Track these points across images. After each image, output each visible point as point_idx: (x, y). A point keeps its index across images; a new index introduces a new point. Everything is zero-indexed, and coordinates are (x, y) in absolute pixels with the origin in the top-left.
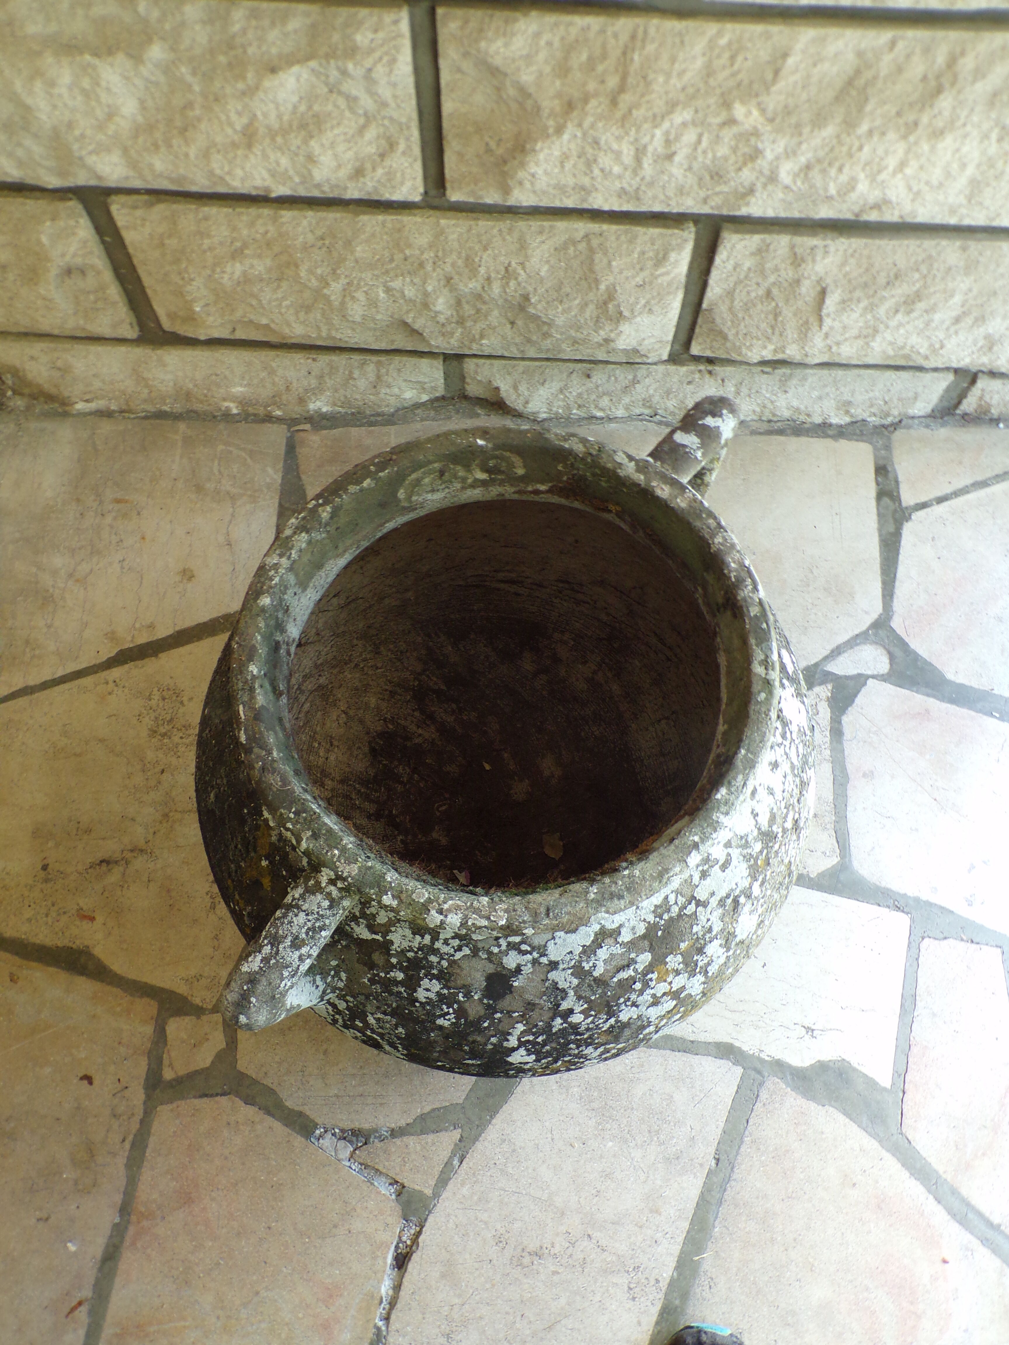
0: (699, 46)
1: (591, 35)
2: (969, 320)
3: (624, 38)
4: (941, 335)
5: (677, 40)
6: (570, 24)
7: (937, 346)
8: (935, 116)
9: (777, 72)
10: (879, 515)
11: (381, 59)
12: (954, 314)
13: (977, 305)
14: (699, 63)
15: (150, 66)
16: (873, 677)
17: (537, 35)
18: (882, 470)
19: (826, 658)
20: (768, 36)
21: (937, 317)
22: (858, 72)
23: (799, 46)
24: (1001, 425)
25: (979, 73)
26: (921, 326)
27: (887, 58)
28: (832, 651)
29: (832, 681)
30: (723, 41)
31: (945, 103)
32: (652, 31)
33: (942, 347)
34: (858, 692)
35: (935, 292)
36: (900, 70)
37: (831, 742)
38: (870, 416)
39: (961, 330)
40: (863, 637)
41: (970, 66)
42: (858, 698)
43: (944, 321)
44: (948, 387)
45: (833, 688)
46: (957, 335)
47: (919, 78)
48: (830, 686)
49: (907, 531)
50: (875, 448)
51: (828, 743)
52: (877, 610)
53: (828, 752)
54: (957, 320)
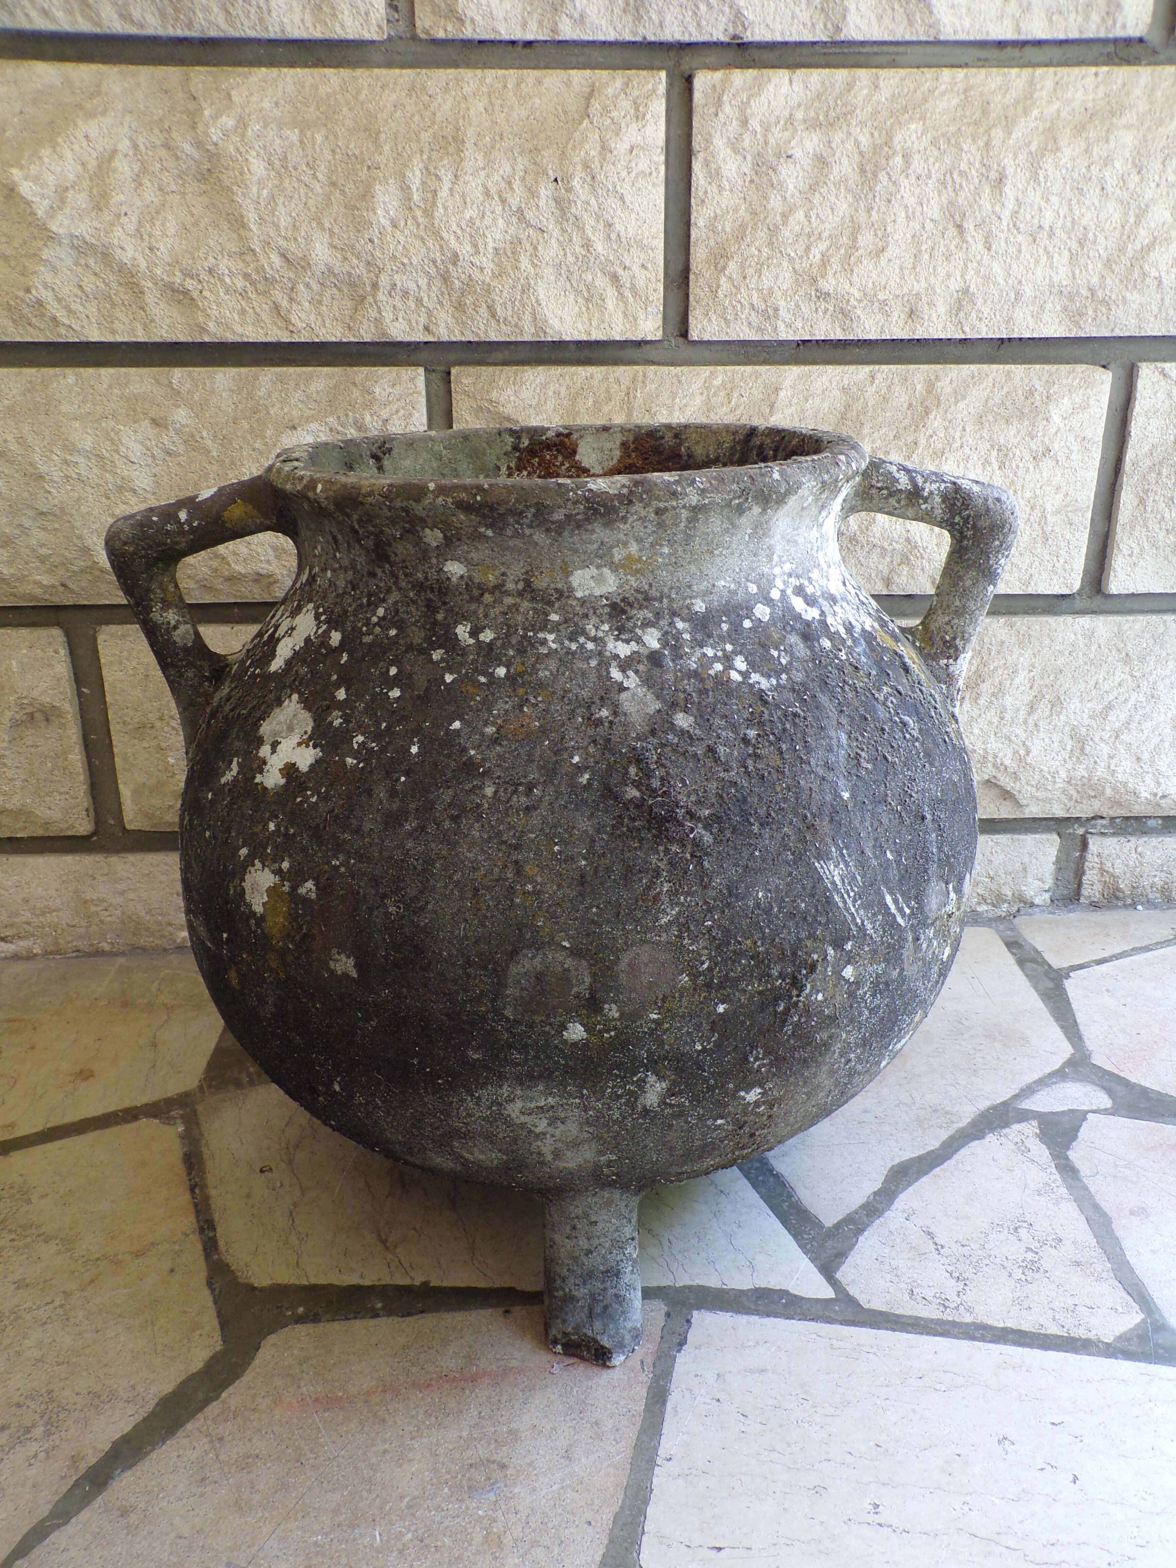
0: (697, 385)
1: (595, 383)
2: (1043, 708)
3: (626, 382)
4: (1019, 731)
5: (675, 380)
6: (576, 374)
7: (1022, 752)
8: (931, 436)
9: (772, 406)
10: (1027, 976)
11: (397, 412)
12: (1027, 698)
13: (1046, 686)
14: (698, 400)
15: (172, 433)
16: (1094, 1112)
17: (544, 386)
18: (1013, 945)
19: (1016, 1097)
20: (758, 376)
21: (1008, 701)
22: (848, 406)
23: (787, 383)
24: (1139, 907)
25: (959, 395)
26: (996, 720)
27: (871, 390)
28: (1022, 1090)
29: (1034, 1118)
30: (717, 382)
31: (936, 421)
32: (651, 375)
33: (1028, 753)
34: (1080, 1126)
35: (996, 668)
36: (885, 400)
37: (1064, 1180)
38: (979, 903)
39: (1040, 723)
40: (1059, 1075)
41: (948, 390)
42: (1083, 1133)
43: (1018, 710)
44: (1058, 861)
45: (1040, 1124)
46: (1038, 731)
47: (905, 406)
48: (1035, 1123)
49: (1071, 986)
50: (997, 931)
51: (1059, 1182)
52: (1066, 1050)
53: (1063, 1191)
54: (1032, 708)
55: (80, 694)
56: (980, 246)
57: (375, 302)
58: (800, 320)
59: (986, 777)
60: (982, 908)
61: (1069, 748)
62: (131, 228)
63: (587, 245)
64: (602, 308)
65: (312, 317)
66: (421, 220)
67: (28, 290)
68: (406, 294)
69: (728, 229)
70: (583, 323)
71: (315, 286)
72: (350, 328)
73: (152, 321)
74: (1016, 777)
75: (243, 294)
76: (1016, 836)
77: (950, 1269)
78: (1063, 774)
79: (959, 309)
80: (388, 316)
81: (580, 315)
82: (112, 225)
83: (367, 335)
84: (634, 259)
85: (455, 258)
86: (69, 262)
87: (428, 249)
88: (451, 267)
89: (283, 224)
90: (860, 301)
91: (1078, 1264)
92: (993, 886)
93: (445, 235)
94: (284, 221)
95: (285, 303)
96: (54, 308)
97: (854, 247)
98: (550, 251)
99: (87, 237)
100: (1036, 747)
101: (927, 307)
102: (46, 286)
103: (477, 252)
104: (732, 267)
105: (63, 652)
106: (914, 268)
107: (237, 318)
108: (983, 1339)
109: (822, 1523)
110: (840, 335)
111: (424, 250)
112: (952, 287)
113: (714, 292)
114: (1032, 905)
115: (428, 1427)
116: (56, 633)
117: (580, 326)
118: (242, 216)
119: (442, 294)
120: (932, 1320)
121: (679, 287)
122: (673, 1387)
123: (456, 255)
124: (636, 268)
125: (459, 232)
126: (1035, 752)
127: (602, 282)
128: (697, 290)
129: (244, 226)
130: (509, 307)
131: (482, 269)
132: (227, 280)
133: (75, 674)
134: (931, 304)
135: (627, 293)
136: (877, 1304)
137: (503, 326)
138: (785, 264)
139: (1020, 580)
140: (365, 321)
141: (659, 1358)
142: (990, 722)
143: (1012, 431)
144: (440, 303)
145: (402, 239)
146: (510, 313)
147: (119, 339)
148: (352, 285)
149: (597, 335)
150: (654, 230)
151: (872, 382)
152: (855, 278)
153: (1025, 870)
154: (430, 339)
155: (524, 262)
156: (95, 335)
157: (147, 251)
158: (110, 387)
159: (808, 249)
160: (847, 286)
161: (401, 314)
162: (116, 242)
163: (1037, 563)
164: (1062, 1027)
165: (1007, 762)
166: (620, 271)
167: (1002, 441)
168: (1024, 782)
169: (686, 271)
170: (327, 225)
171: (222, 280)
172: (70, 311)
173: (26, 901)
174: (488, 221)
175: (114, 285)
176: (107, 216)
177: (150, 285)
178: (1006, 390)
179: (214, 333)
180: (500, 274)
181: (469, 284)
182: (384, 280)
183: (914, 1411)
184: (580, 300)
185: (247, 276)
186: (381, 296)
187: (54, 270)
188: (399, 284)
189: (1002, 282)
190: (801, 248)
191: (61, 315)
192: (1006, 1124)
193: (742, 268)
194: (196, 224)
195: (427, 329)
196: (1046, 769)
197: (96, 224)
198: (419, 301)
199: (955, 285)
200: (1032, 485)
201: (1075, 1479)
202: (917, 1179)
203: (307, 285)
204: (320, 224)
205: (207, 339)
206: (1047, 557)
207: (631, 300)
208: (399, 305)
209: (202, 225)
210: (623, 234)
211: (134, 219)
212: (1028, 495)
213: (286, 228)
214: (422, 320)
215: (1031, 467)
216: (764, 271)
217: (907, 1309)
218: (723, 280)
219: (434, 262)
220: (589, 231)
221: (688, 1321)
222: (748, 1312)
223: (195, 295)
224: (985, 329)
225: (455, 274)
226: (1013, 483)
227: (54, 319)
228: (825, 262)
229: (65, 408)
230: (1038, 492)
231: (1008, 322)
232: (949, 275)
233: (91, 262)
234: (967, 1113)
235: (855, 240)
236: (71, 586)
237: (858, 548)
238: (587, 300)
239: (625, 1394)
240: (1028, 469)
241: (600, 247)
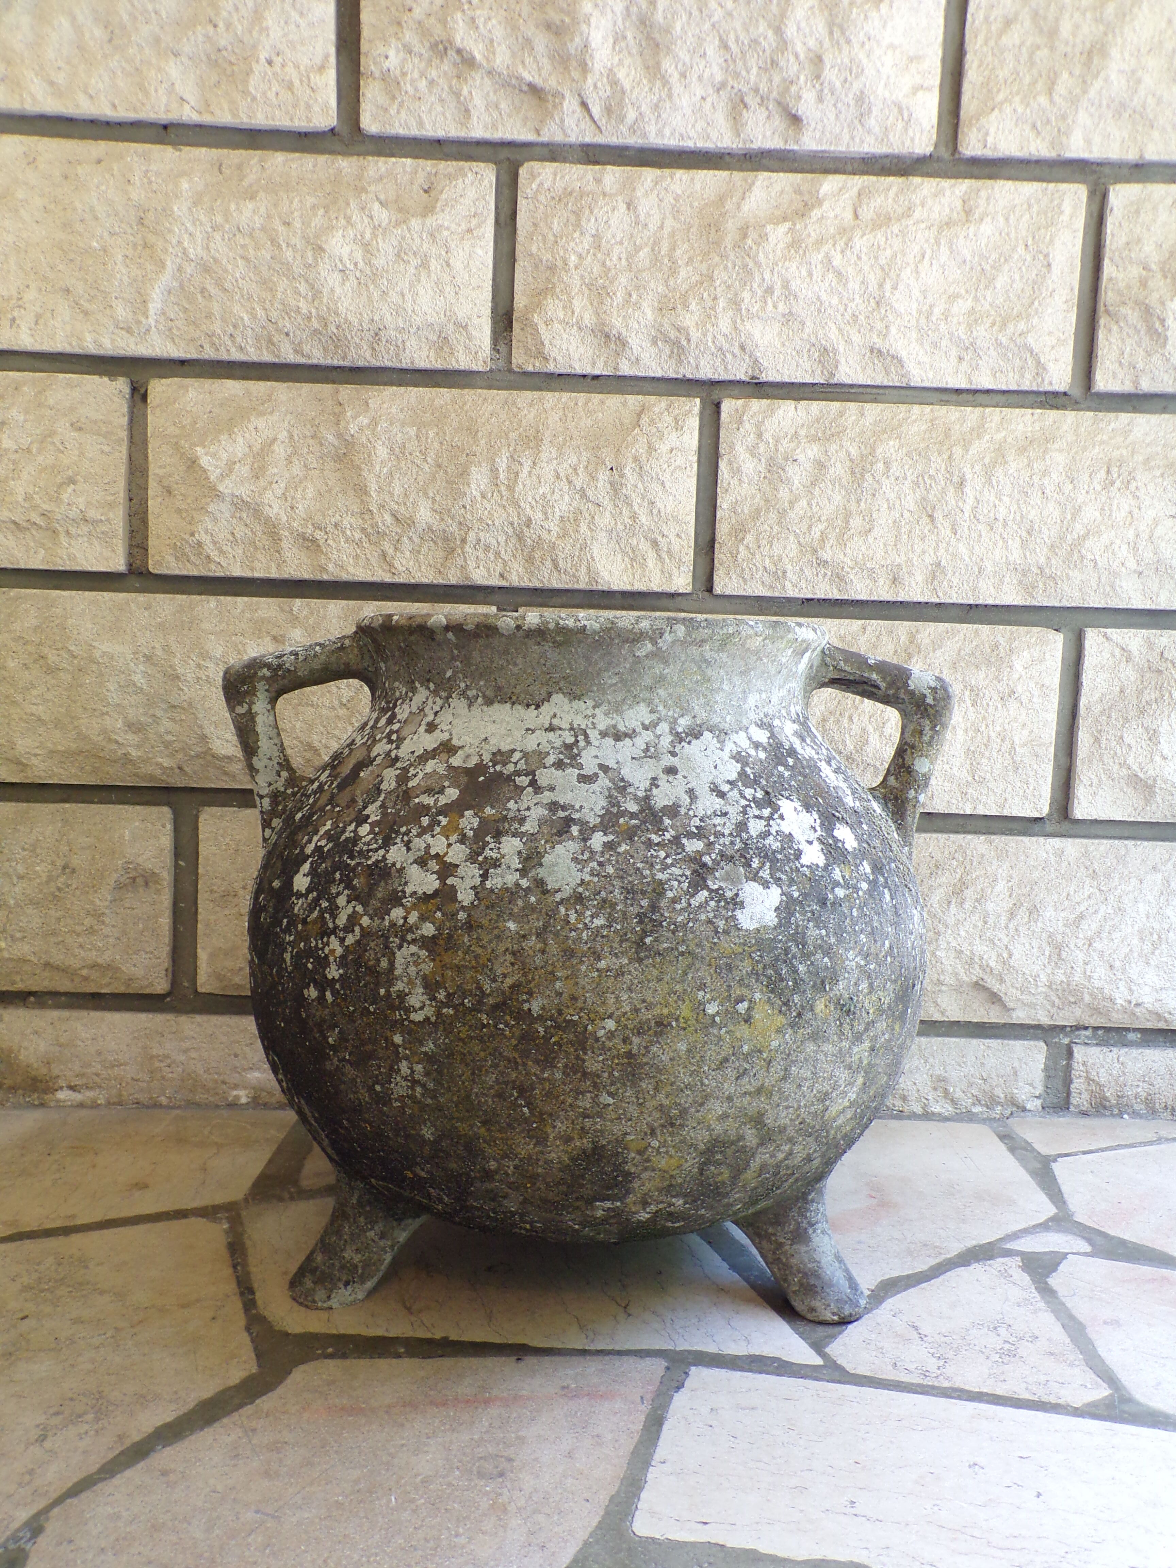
2: (1022, 915)
4: (1002, 935)
7: (1005, 955)
10: (1017, 1159)
12: (1007, 905)
13: (1024, 895)
16: (1074, 1254)
18: (1005, 1137)
19: (1002, 1240)
21: (990, 906)
24: (1126, 1116)
25: (936, 645)
26: (980, 924)
28: (1008, 1235)
29: (1017, 1255)
33: (1010, 956)
34: (1061, 1262)
35: (978, 877)
37: (1043, 1298)
38: (974, 1104)
39: (1020, 929)
40: (1044, 1226)
41: (927, 641)
42: (1061, 1268)
43: (999, 916)
44: (1046, 1069)
45: (1022, 1261)
46: (1019, 936)
47: (892, 652)
48: (1018, 1259)
49: (1059, 1168)
50: (991, 1127)
51: (1039, 1298)
52: (1049, 1210)
53: (1042, 1305)
54: (1012, 915)
55: (176, 866)
56: (948, 532)
57: (463, 553)
58: (803, 581)
59: (975, 979)
60: (977, 1109)
61: (1047, 953)
62: (279, 492)
63: (634, 517)
64: (644, 566)
65: (411, 563)
66: (504, 493)
67: (192, 535)
68: (487, 547)
69: (746, 512)
70: (628, 577)
71: (417, 540)
72: (440, 572)
73: (284, 562)
74: (1002, 981)
75: (359, 544)
76: (1006, 1042)
77: (932, 1351)
78: (1044, 978)
79: (934, 579)
80: (472, 564)
81: (625, 570)
82: (265, 489)
83: (453, 578)
84: (671, 530)
85: (529, 523)
86: (227, 515)
87: (508, 514)
88: (525, 529)
89: (396, 492)
90: (853, 568)
91: (1051, 1354)
92: (987, 1088)
93: (522, 504)
94: (397, 491)
95: (391, 552)
96: (210, 549)
97: (847, 527)
98: (604, 520)
99: (245, 497)
100: (1018, 951)
101: (906, 576)
102: (206, 532)
103: (547, 519)
104: (749, 539)
105: (169, 827)
106: (896, 545)
107: (351, 561)
108: (959, 1398)
109: (801, 1511)
110: (836, 595)
111: (504, 515)
112: (927, 561)
113: (735, 557)
114: (1024, 1110)
115: (444, 1431)
116: (166, 812)
117: (625, 579)
118: (366, 486)
119: (516, 549)
120: (913, 1384)
121: (706, 554)
122: (669, 1415)
123: (530, 520)
124: (672, 537)
125: (534, 503)
126: (1016, 956)
127: (644, 546)
128: (720, 555)
129: (366, 493)
130: (569, 561)
131: (549, 531)
132: (348, 533)
133: (176, 848)
134: (910, 573)
135: (664, 555)
136: (862, 1370)
137: (563, 576)
138: (792, 538)
139: (996, 803)
140: (453, 568)
141: (658, 1395)
142: (975, 926)
143: (982, 675)
144: (514, 556)
145: (488, 506)
146: (569, 565)
147: (257, 575)
148: (446, 539)
149: (639, 587)
150: (687, 509)
151: (864, 633)
152: (848, 551)
153: (1015, 1074)
154: (503, 583)
155: (584, 528)
156: (237, 571)
157: (289, 509)
158: (243, 611)
159: (810, 528)
160: (842, 556)
161: (482, 563)
162: (266, 501)
163: (1010, 789)
164: (1047, 1194)
165: (992, 964)
166: (659, 538)
167: (973, 683)
168: (1009, 984)
169: (712, 541)
170: (431, 495)
171: (343, 532)
172: (221, 552)
173: (99, 1053)
174: (557, 496)
175: (259, 534)
176: (262, 483)
177: (287, 534)
178: (975, 643)
179: (332, 572)
180: (564, 535)
181: (539, 541)
182: (471, 536)
183: (891, 1442)
184: (626, 559)
185: (363, 530)
186: (467, 548)
187: (215, 520)
188: (483, 540)
189: (967, 559)
190: (804, 527)
191: (214, 554)
192: (991, 1258)
193: (757, 540)
194: (329, 491)
195: (502, 576)
196: (1027, 972)
197: (253, 488)
198: (497, 554)
199: (929, 559)
200: (1001, 721)
201: (1039, 1495)
202: (905, 1290)
203: (410, 539)
204: (426, 494)
205: (326, 577)
206: (1019, 784)
207: (667, 560)
208: (481, 556)
209: (334, 492)
210: (662, 510)
211: (282, 485)
212: (998, 729)
213: (399, 496)
214: (499, 569)
215: (1000, 707)
216: (775, 543)
217: (890, 1375)
218: (741, 548)
219: (512, 524)
220: (636, 508)
221: (687, 1374)
222: (742, 1369)
223: (321, 542)
224: (955, 595)
225: (528, 534)
226: (984, 718)
227: (208, 557)
228: (823, 538)
229: (205, 625)
230: (1007, 727)
231: (974, 591)
232: (924, 552)
233: (244, 515)
234: (955, 1249)
235: (847, 522)
236: (186, 769)
237: (854, 766)
238: (632, 559)
239: (625, 1418)
240: (996, 708)
241: (644, 519)
